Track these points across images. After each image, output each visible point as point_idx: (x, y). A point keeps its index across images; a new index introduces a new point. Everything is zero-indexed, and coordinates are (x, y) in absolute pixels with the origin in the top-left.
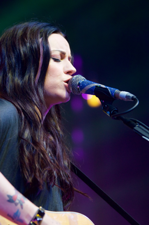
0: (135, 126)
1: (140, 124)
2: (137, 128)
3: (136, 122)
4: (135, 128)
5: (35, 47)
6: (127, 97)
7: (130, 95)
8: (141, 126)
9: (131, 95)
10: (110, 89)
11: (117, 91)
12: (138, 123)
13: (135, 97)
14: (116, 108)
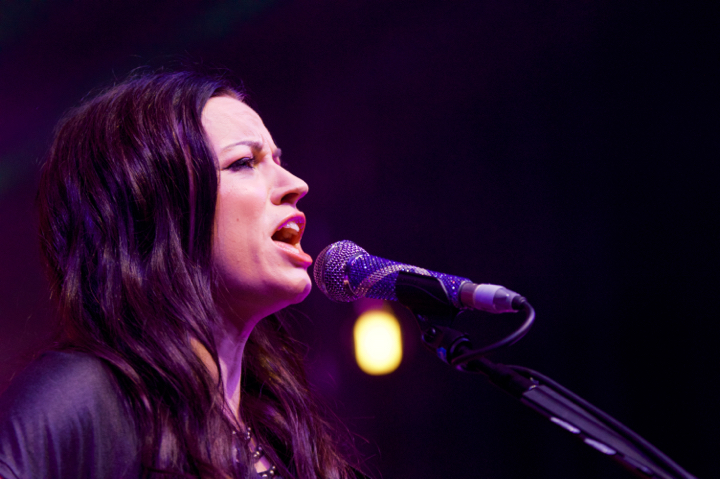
0: (527, 389)
1: (542, 382)
2: (532, 393)
3: (528, 375)
4: (526, 394)
5: (169, 156)
6: (499, 300)
7: (508, 295)
8: (543, 388)
9: (511, 295)
10: (443, 279)
11: (464, 283)
12: (536, 378)
13: (522, 300)
14: (465, 336)
